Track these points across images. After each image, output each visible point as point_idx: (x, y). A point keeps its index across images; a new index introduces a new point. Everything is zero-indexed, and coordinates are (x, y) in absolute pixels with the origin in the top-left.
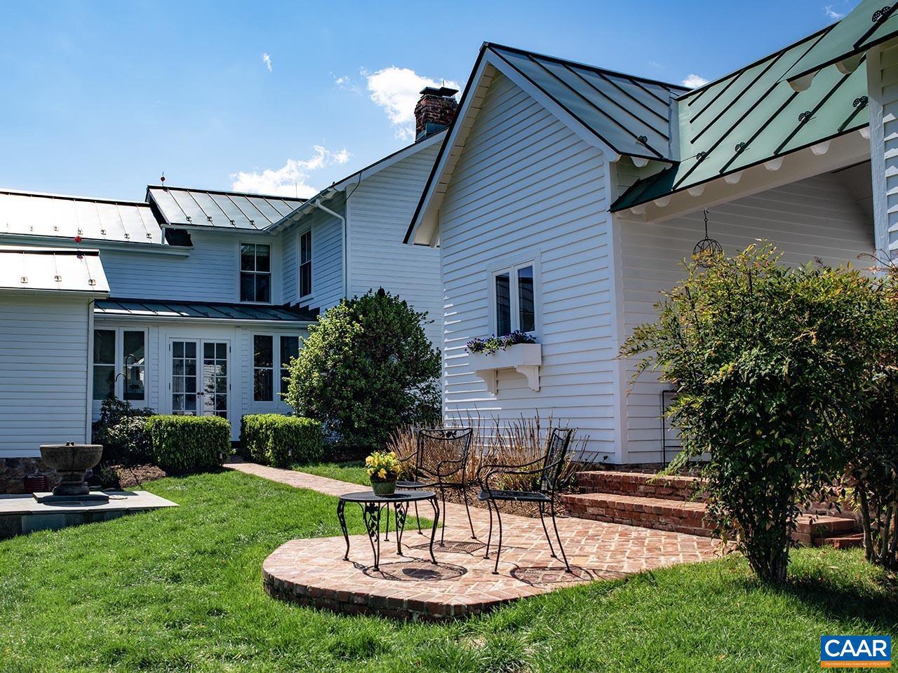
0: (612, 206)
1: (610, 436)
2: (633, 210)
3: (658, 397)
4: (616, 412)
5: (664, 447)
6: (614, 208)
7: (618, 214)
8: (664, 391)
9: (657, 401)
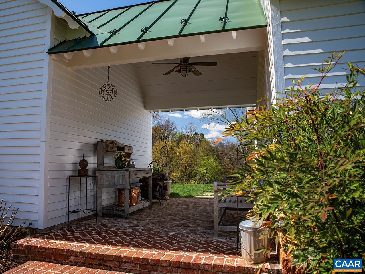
0: (49, 50)
1: (35, 209)
2: (66, 55)
3: (66, 179)
4: (41, 192)
5: (69, 212)
6: (51, 52)
7: (53, 56)
8: (70, 176)
9: (65, 182)
